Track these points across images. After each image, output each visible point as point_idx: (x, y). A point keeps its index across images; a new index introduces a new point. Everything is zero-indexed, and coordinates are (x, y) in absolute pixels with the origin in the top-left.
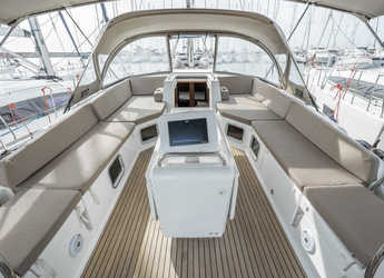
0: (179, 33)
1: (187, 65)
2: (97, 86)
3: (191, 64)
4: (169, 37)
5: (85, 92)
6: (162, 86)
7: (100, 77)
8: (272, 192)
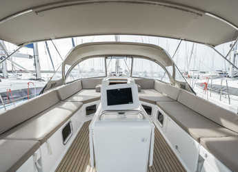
0: (111, 56)
1: (115, 75)
2: (62, 82)
3: (118, 75)
4: (106, 58)
5: (53, 85)
6: (101, 84)
7: (64, 78)
8: (177, 147)
